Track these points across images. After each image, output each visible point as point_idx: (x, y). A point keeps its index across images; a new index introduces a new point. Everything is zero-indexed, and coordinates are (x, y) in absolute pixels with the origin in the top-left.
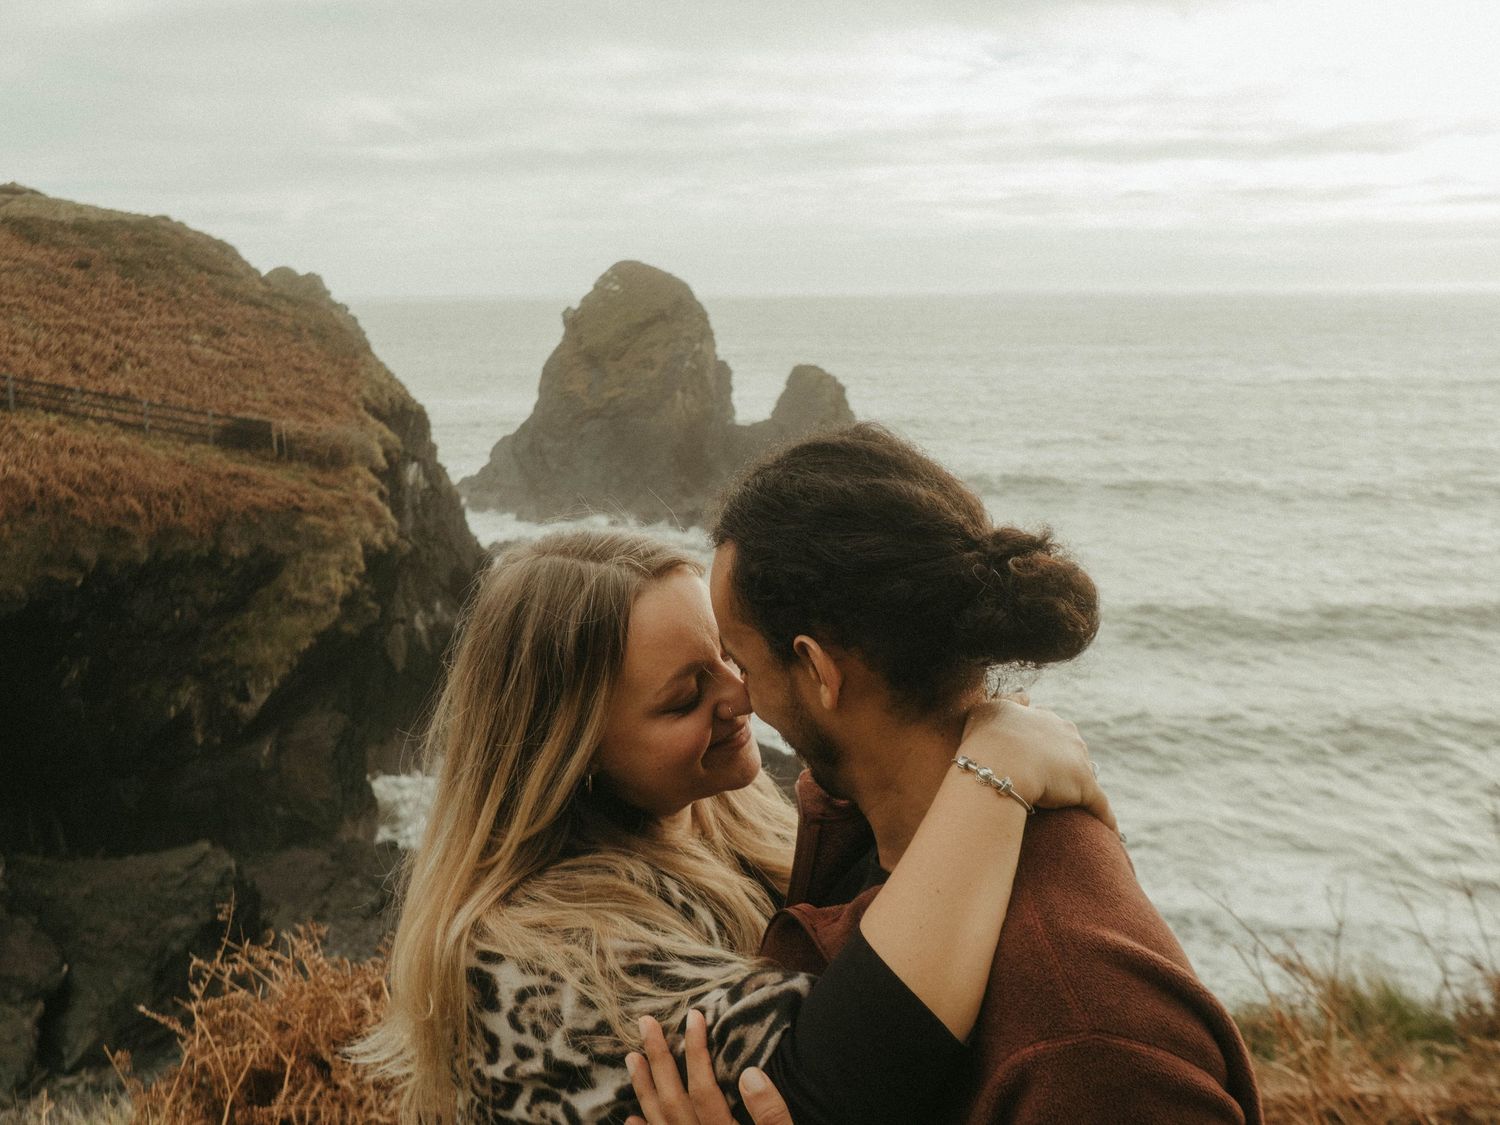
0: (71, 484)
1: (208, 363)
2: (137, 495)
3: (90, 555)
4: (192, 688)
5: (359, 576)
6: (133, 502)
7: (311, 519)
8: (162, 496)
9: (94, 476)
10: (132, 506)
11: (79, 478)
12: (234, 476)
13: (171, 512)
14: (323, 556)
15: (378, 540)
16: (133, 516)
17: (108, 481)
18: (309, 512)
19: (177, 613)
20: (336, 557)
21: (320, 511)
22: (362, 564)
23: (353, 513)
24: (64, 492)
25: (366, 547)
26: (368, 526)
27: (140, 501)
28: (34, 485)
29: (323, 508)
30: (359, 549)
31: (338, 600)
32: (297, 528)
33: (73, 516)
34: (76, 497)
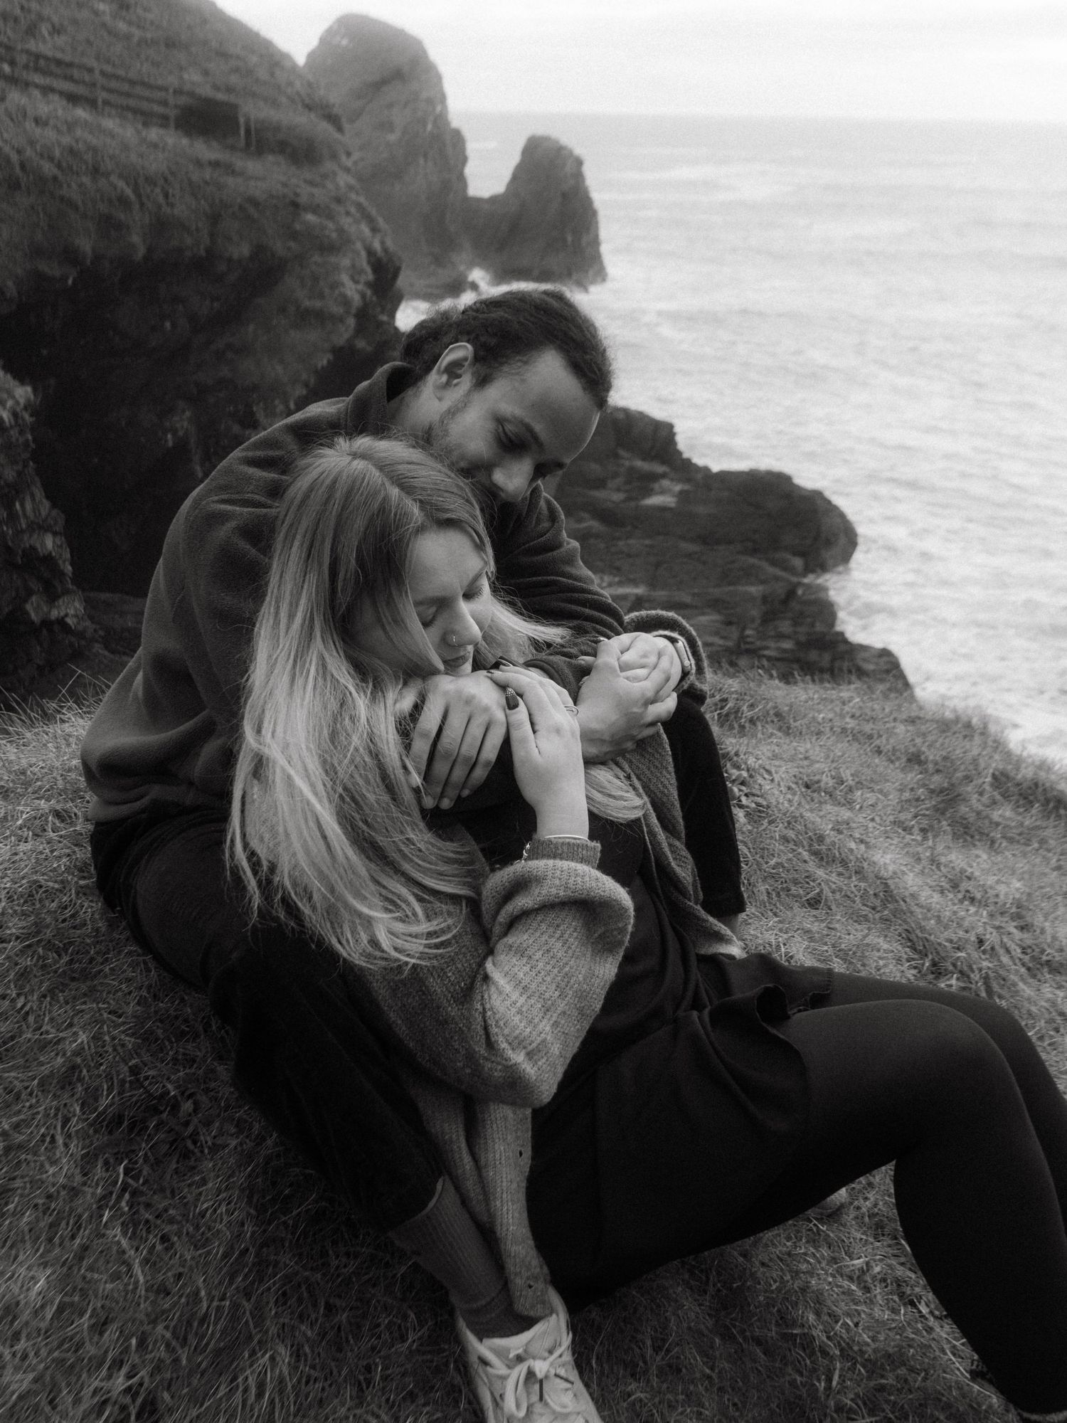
0: (51, 159)
1: (128, 37)
2: (121, 176)
3: (85, 245)
4: (188, 414)
5: (368, 284)
6: (121, 184)
7: (310, 217)
8: (150, 180)
9: (72, 151)
10: (122, 191)
11: (57, 153)
12: (215, 164)
13: (161, 199)
14: (333, 259)
15: (377, 246)
16: (123, 201)
17: (88, 157)
18: (306, 209)
19: (168, 325)
20: (346, 262)
21: (315, 209)
22: (369, 270)
23: (348, 213)
24: (48, 168)
25: (370, 253)
26: (366, 230)
27: (128, 184)
28: (14, 157)
29: (318, 206)
30: (363, 254)
31: (353, 311)
32: (298, 227)
33: (62, 199)
34: (60, 177)
